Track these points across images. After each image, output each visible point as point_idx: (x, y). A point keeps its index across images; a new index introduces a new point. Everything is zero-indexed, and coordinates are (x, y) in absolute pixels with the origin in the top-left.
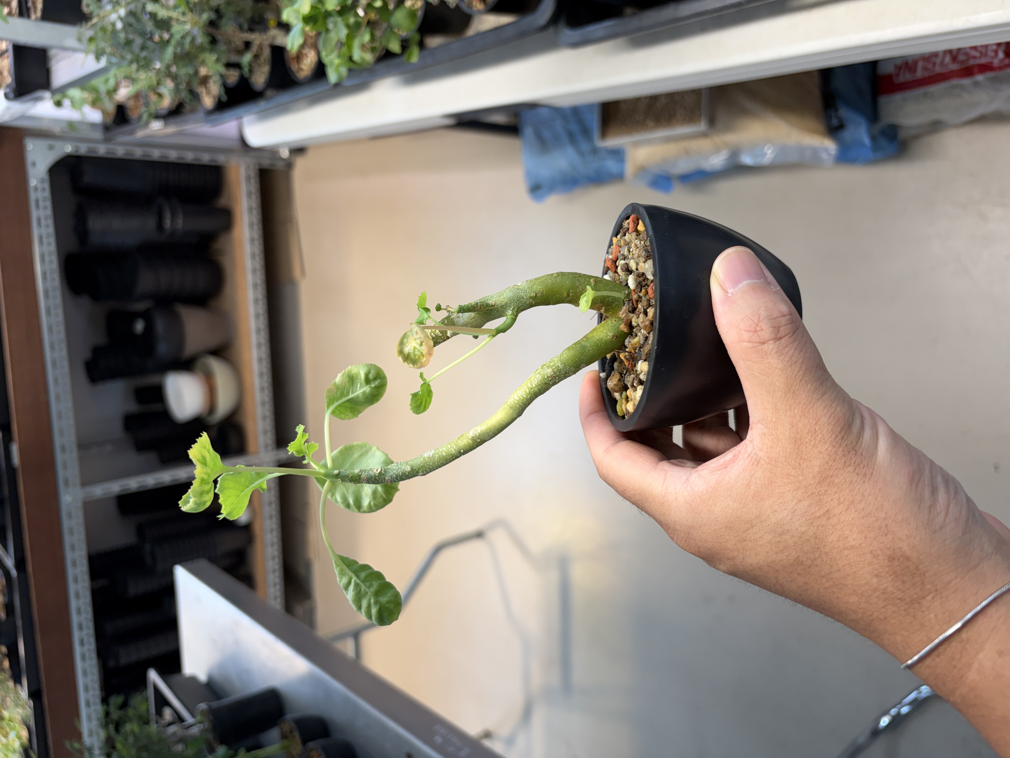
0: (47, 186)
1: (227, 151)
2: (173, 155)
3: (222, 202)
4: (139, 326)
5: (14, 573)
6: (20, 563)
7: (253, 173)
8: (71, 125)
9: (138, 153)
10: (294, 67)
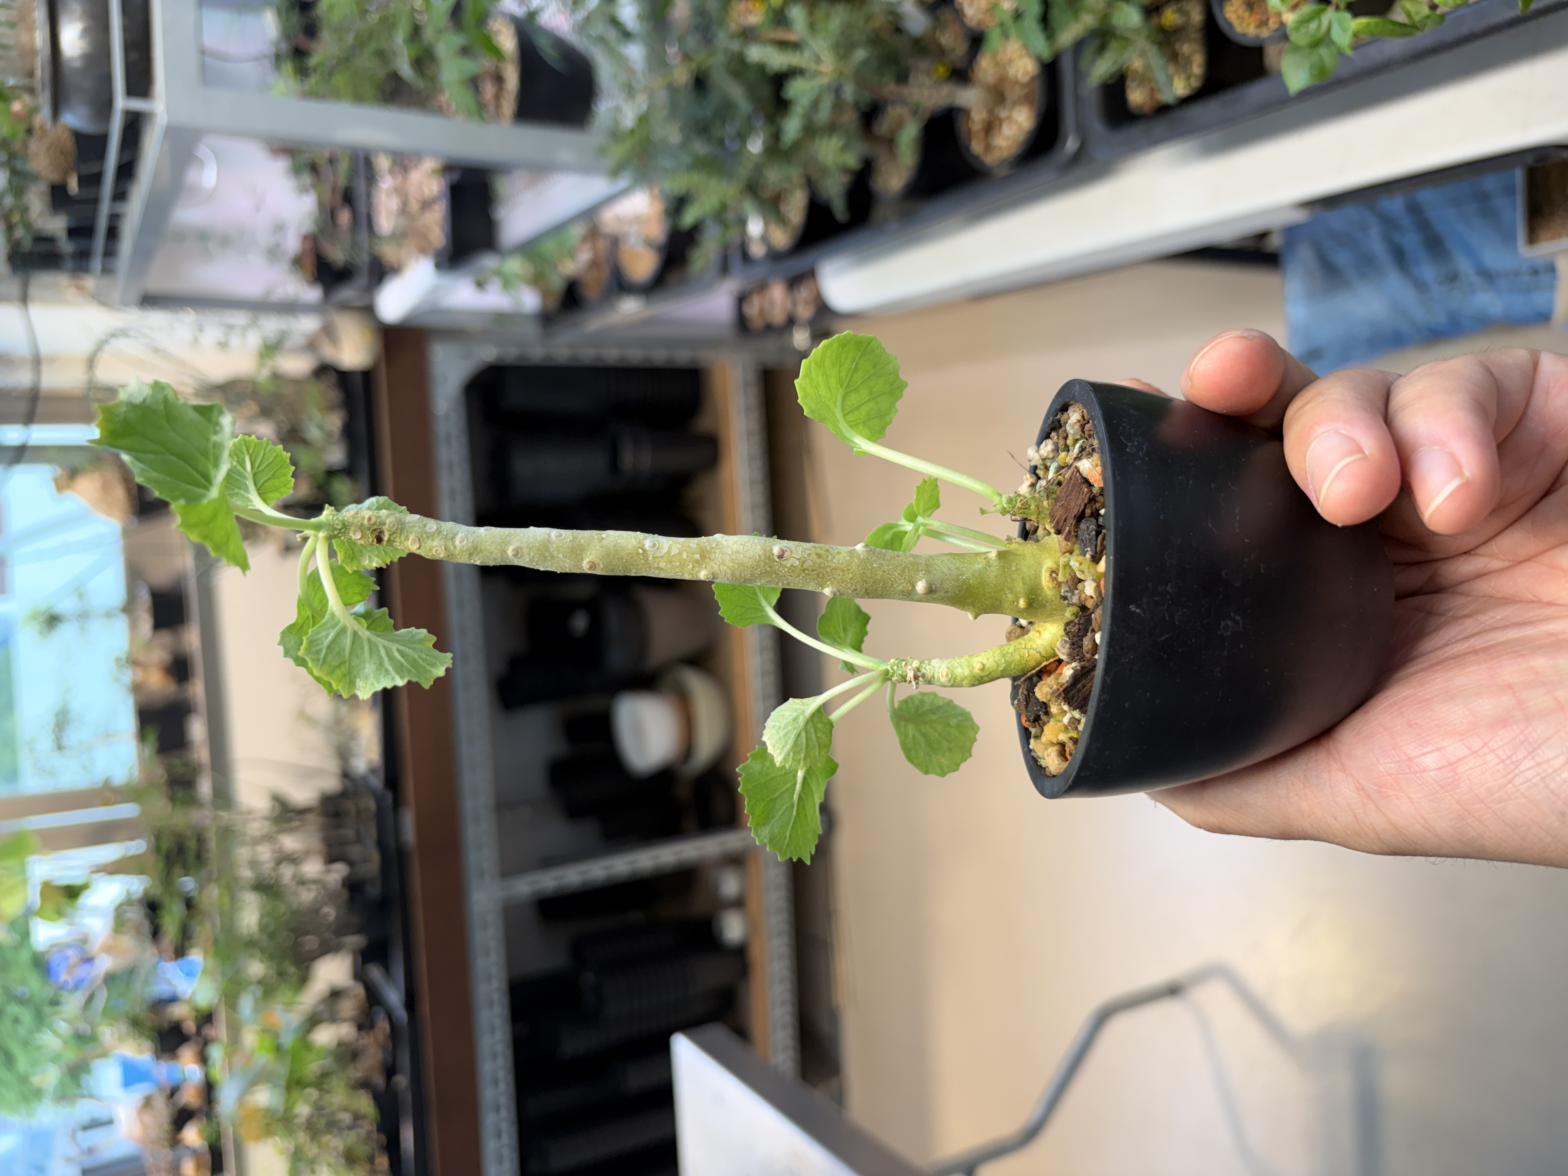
0: (462, 411)
1: (713, 343)
2: (635, 356)
3: (703, 424)
4: (580, 623)
5: (402, 1014)
6: (411, 1001)
7: (752, 377)
8: (500, 318)
9: (587, 355)
10: (977, 147)
